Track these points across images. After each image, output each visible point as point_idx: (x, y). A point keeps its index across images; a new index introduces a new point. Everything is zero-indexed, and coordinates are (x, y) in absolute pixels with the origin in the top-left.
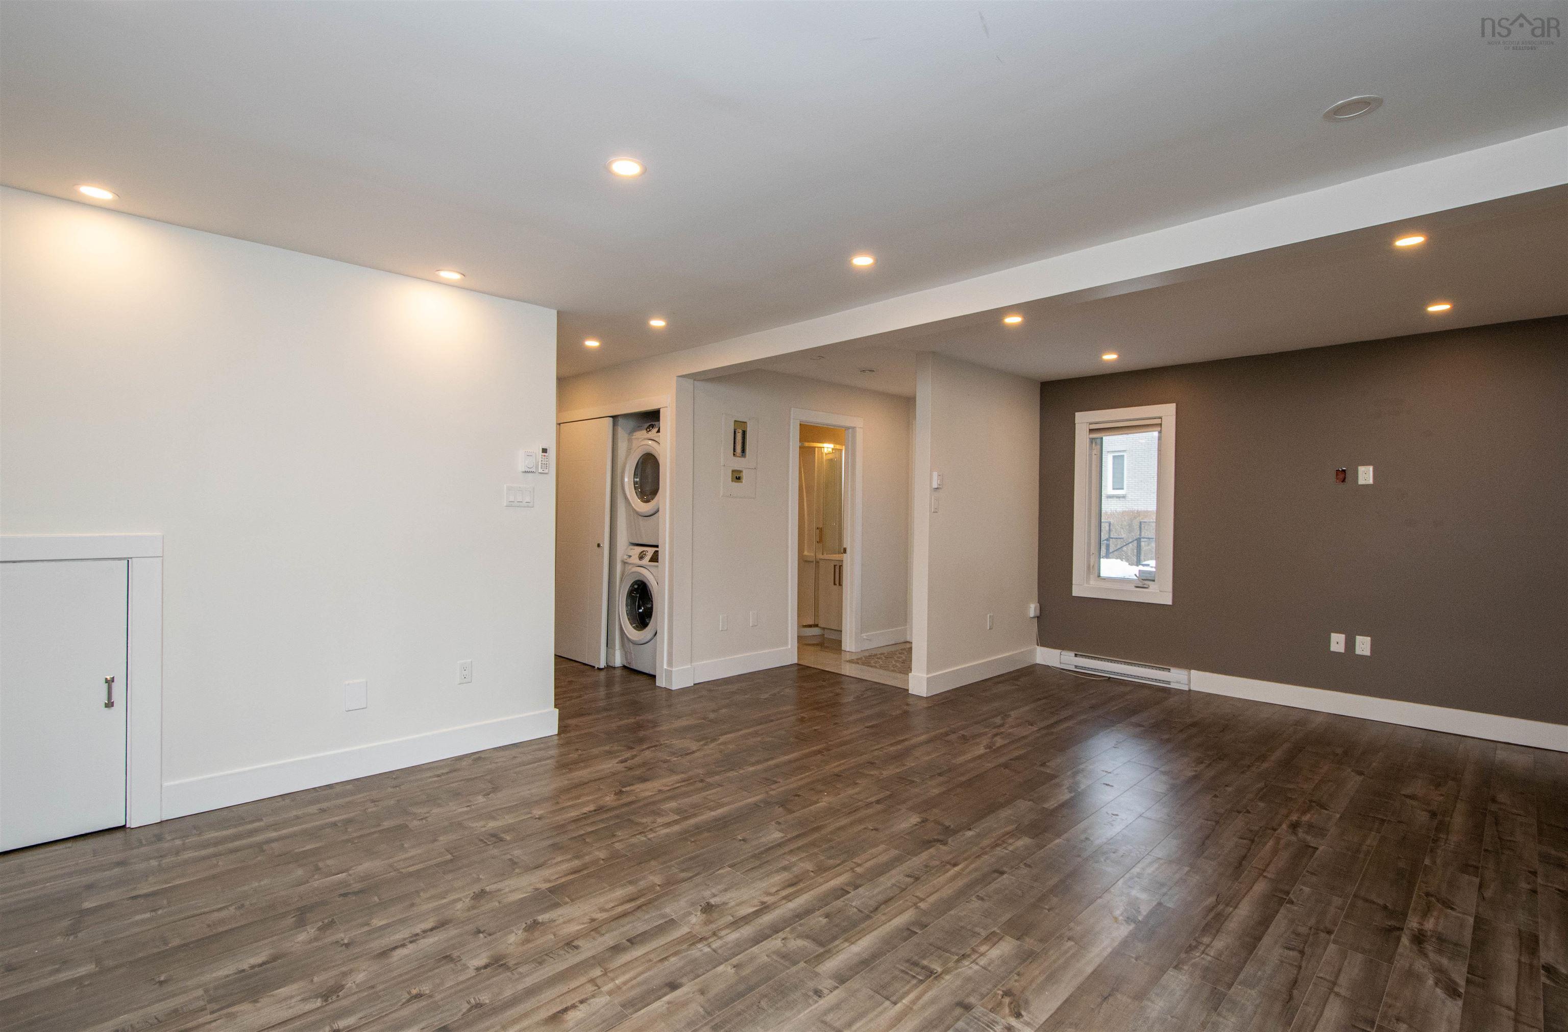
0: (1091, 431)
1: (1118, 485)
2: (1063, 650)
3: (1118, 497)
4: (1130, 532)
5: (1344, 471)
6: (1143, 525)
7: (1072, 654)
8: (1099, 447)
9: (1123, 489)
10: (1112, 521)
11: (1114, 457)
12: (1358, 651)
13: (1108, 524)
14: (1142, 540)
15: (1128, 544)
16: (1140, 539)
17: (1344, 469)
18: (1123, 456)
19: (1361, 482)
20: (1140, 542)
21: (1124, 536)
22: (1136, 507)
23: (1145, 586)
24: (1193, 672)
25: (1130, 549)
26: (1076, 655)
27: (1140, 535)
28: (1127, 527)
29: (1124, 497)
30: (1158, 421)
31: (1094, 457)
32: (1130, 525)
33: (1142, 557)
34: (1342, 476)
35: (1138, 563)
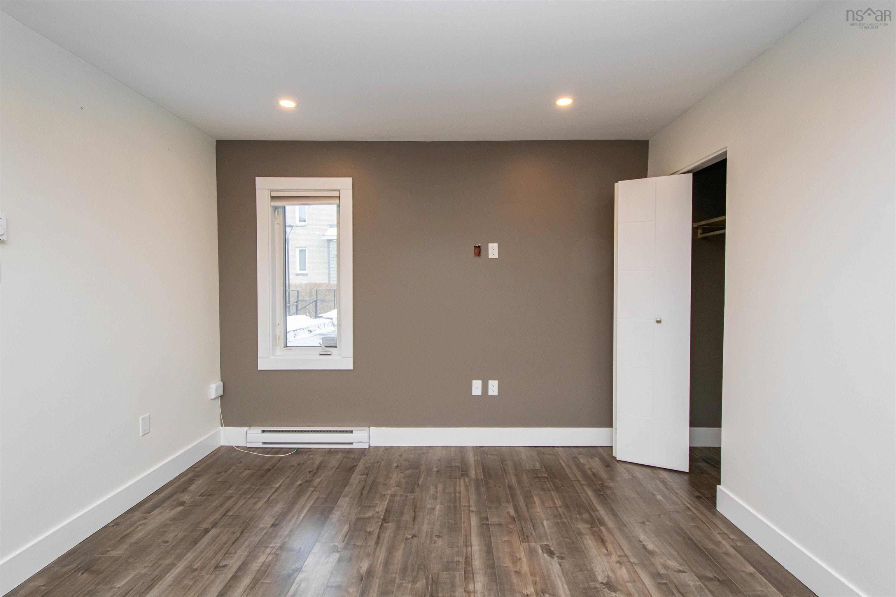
0: (273, 198)
1: (303, 267)
2: (250, 426)
3: (303, 275)
4: (311, 296)
5: (479, 247)
6: (318, 292)
7: (259, 429)
8: (281, 216)
9: (306, 270)
10: (299, 290)
11: (300, 250)
12: (490, 393)
13: (296, 292)
14: (318, 301)
15: (310, 304)
16: (317, 300)
17: (479, 245)
18: (305, 250)
19: (490, 256)
20: (317, 302)
21: (307, 299)
22: (314, 281)
23: (328, 353)
24: (372, 429)
25: (312, 307)
26: (264, 431)
27: (317, 298)
28: (309, 293)
29: (306, 275)
30: (336, 194)
31: (277, 227)
32: (311, 292)
33: (319, 312)
34: (478, 251)
35: (316, 317)
